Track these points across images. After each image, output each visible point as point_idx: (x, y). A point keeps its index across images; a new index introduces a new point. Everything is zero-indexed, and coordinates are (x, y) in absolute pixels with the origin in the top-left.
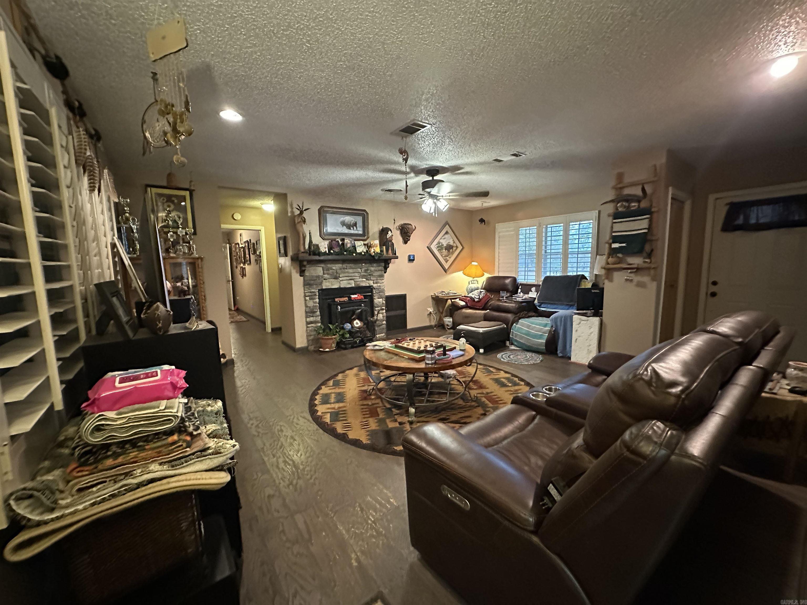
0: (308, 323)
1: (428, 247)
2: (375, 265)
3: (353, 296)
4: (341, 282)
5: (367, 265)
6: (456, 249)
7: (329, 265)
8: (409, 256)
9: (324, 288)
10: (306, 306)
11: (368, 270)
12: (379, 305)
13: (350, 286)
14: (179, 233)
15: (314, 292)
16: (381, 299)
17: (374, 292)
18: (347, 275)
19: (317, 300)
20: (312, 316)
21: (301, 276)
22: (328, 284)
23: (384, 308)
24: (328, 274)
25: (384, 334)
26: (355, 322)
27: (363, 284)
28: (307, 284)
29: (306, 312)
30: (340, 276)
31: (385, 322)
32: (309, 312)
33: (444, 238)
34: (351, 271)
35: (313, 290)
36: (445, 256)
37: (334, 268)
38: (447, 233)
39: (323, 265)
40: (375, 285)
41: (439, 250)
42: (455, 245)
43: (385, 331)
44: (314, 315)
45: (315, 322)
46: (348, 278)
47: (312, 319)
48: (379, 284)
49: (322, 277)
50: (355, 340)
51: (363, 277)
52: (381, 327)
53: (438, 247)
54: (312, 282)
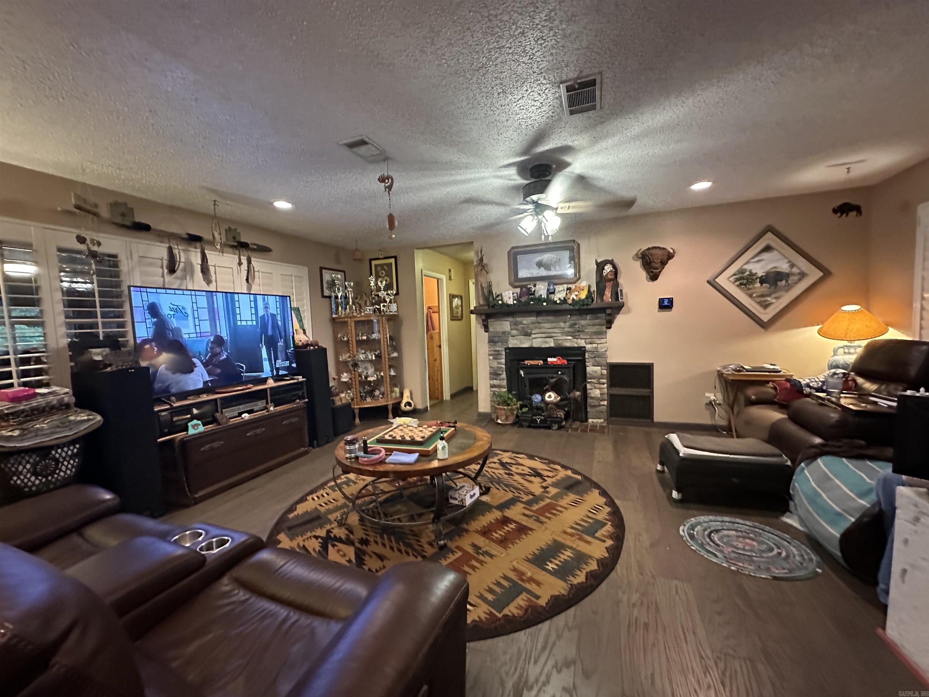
0: (492, 386)
1: (708, 282)
2: (588, 317)
3: (549, 359)
4: (534, 340)
5: (574, 318)
6: (800, 280)
7: (519, 319)
8: (661, 301)
9: (510, 346)
10: (491, 367)
11: (575, 324)
12: (595, 375)
13: (547, 346)
14: (380, 295)
15: (498, 351)
16: (600, 368)
17: (587, 357)
18: (542, 330)
19: (503, 361)
20: (496, 379)
21: (485, 331)
22: (515, 342)
23: (605, 381)
24: (516, 329)
25: (602, 420)
26: (547, 395)
27: (568, 344)
28: (492, 341)
29: (490, 374)
30: (533, 332)
31: (605, 403)
32: (494, 374)
33: (758, 261)
34: (547, 325)
35: (498, 349)
36: (757, 296)
37: (524, 322)
38: (768, 249)
39: (511, 319)
40: (588, 347)
41: (741, 284)
42: (795, 270)
43: (605, 415)
44: (499, 378)
45: (500, 386)
46: (544, 335)
47: (495, 382)
48: (594, 345)
49: (509, 333)
50: (534, 417)
51: (568, 334)
52: (598, 409)
53: (737, 280)
54: (496, 339)
